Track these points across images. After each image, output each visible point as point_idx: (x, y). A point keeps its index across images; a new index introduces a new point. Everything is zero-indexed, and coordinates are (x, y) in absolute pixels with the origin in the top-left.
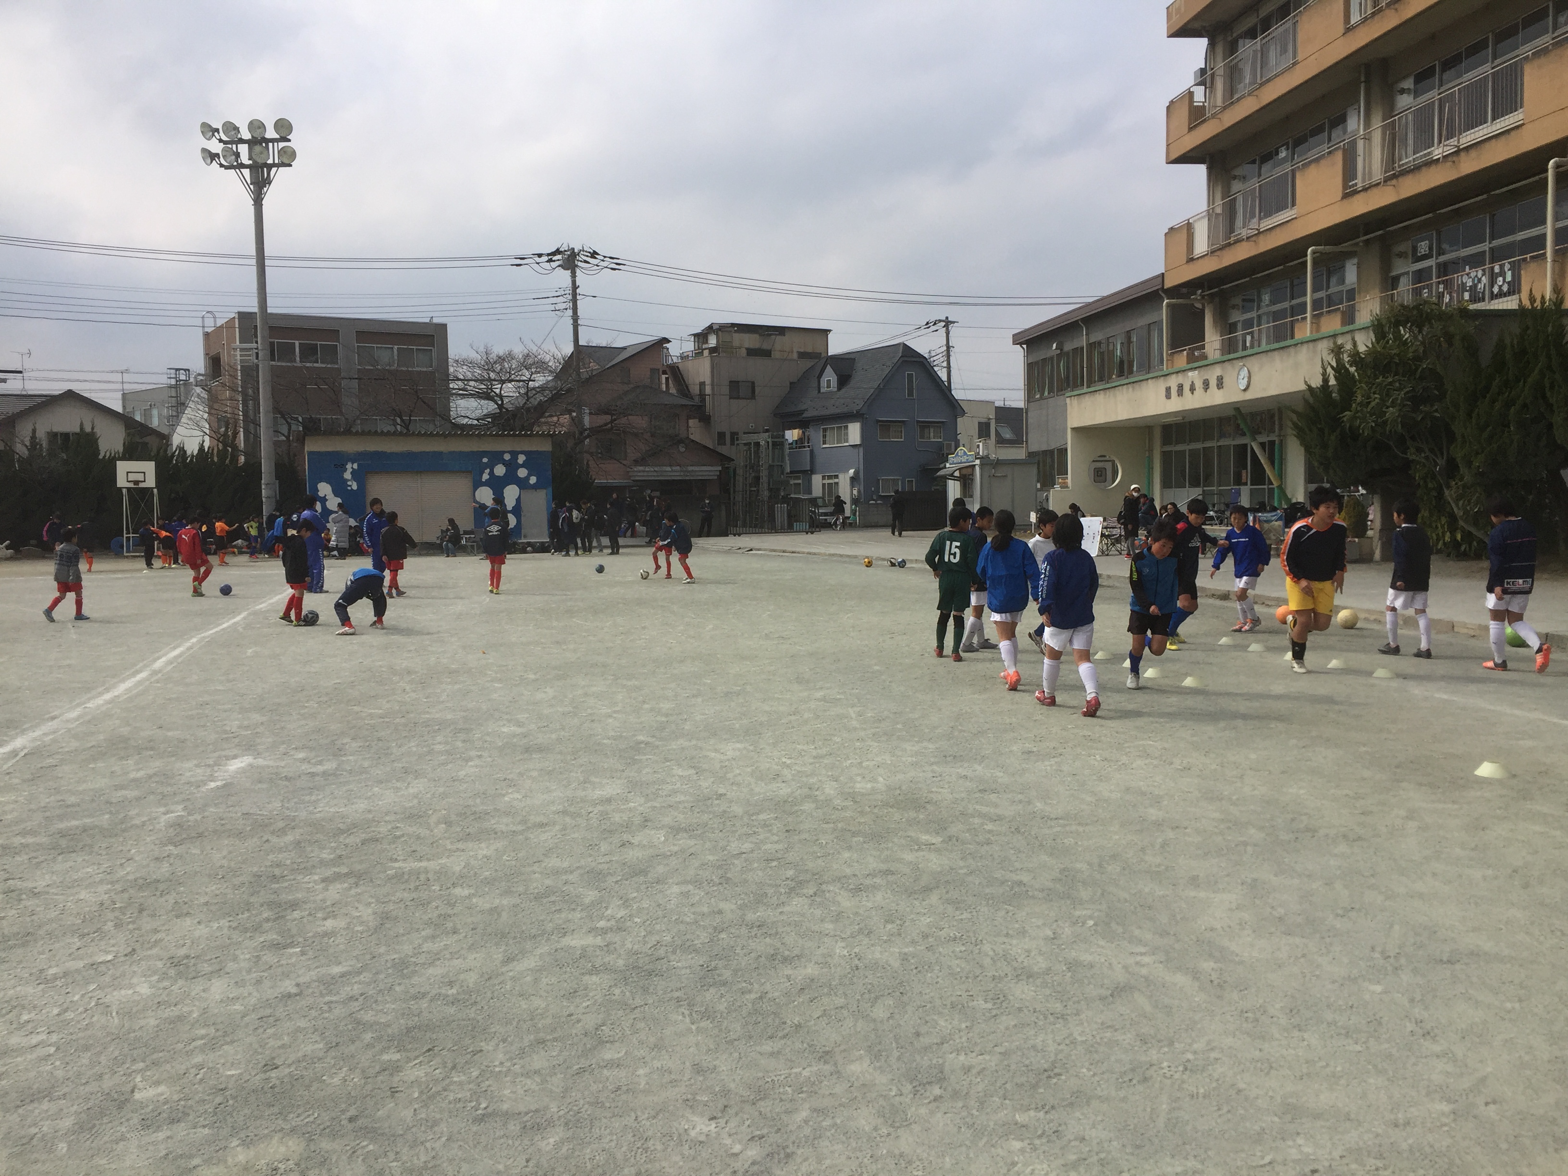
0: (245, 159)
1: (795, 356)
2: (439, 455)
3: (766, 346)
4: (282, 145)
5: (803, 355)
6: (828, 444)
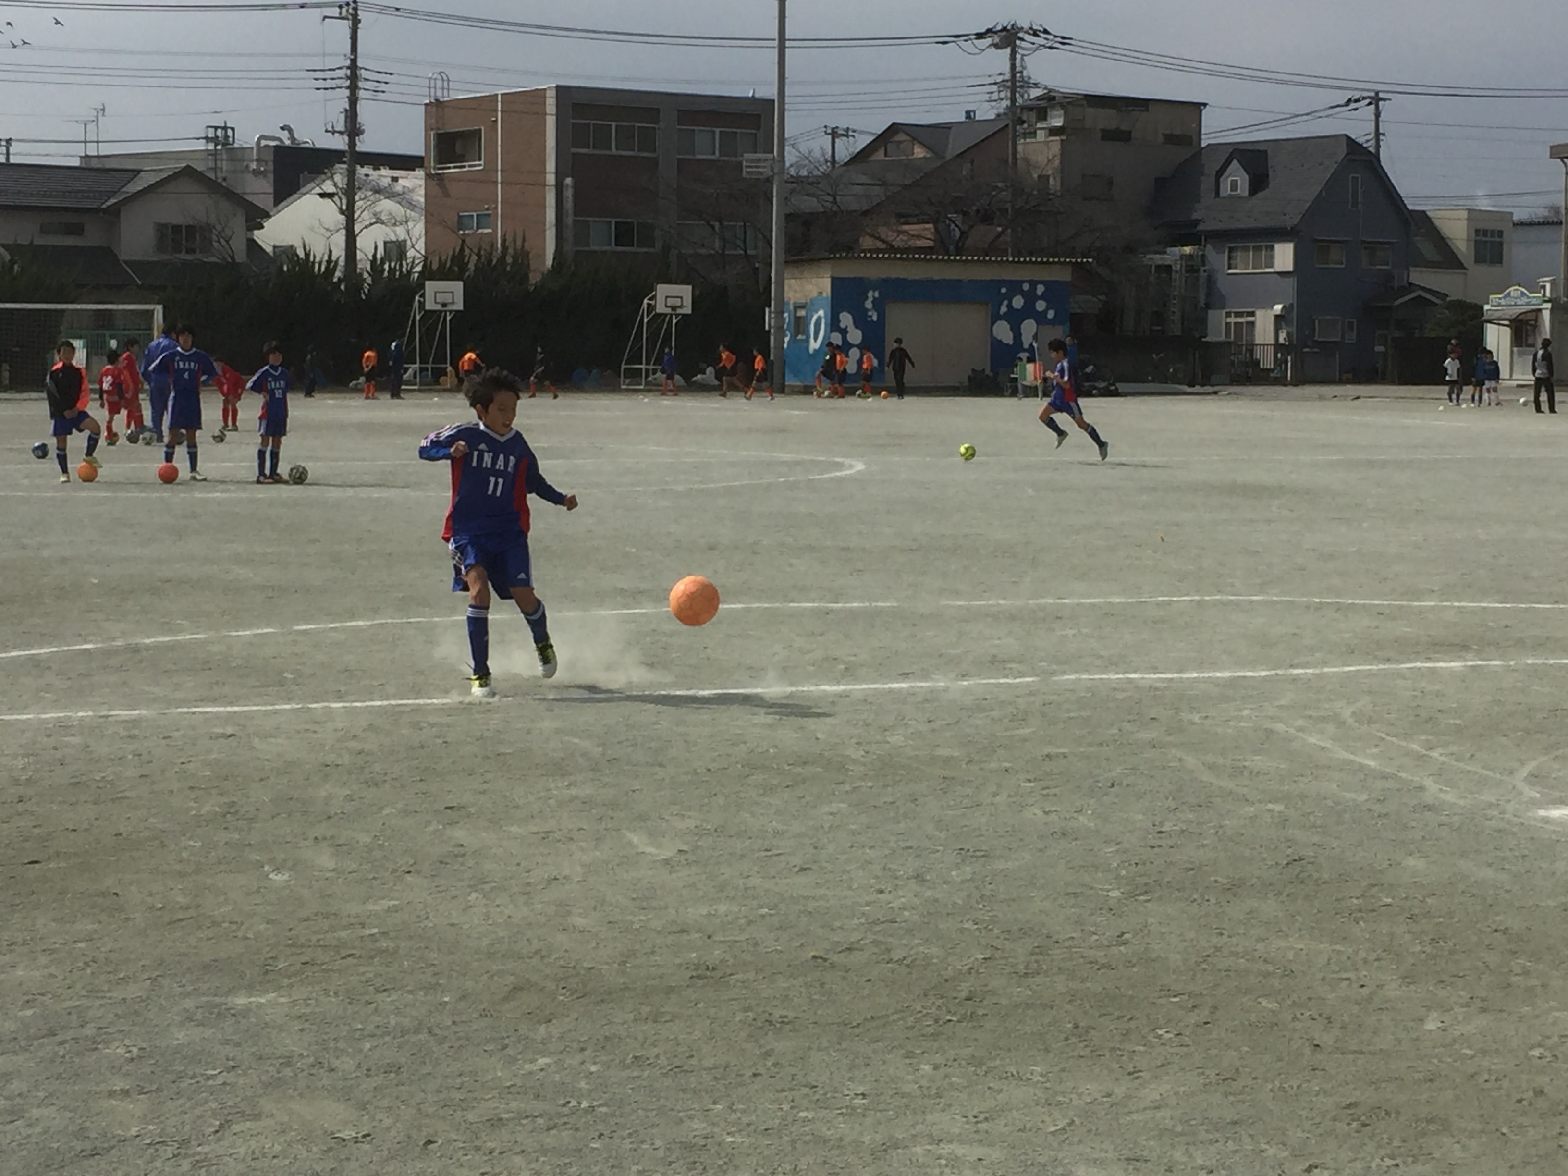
1: (1161, 139)
3: (1124, 126)
5: (1170, 140)
6: (1236, 268)
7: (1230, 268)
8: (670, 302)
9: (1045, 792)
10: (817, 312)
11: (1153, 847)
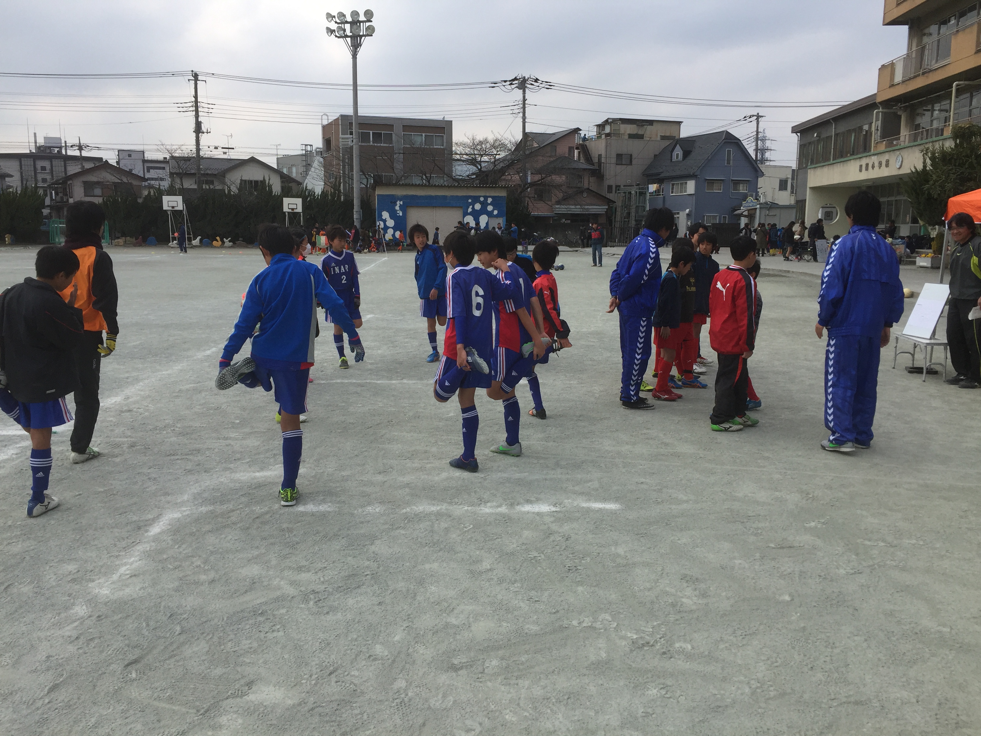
0: (348, 33)
1: (659, 138)
2: (445, 197)
3: (640, 132)
4: (368, 24)
5: (663, 138)
6: (674, 193)
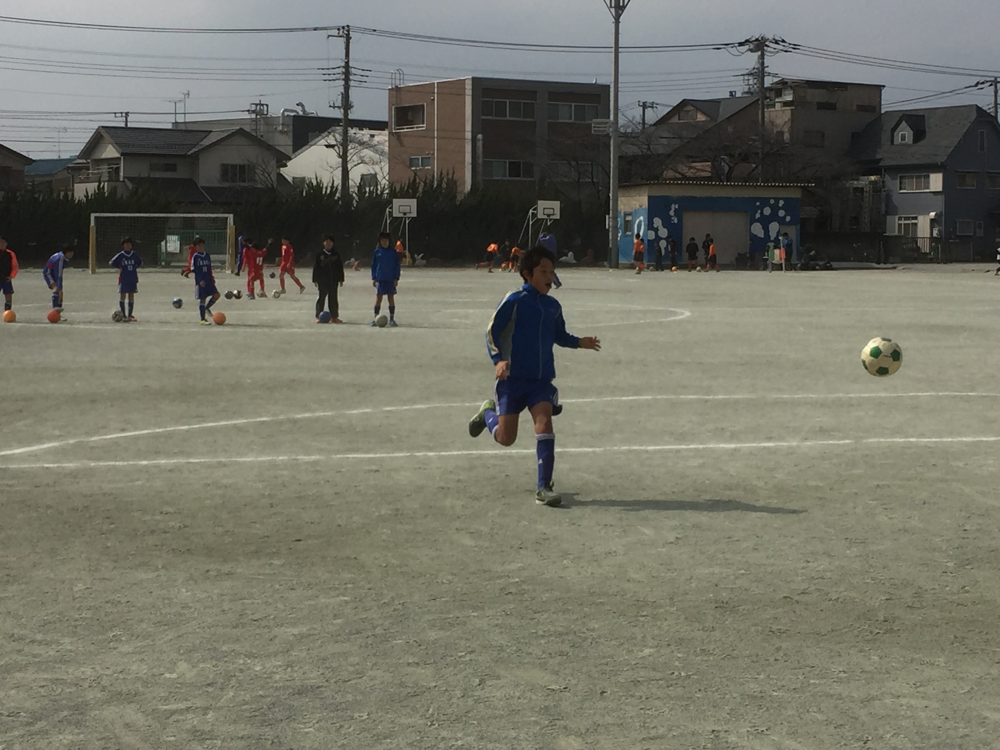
1: (855, 107)
3: (832, 100)
5: (861, 109)
6: (905, 189)
7: (901, 189)
8: (547, 212)
9: (885, 507)
10: (639, 217)
11: (964, 538)
